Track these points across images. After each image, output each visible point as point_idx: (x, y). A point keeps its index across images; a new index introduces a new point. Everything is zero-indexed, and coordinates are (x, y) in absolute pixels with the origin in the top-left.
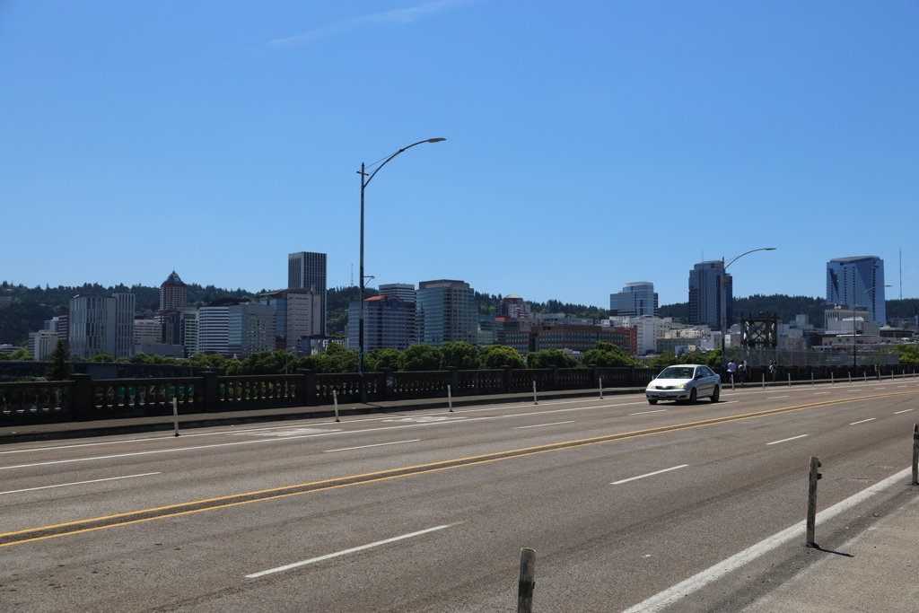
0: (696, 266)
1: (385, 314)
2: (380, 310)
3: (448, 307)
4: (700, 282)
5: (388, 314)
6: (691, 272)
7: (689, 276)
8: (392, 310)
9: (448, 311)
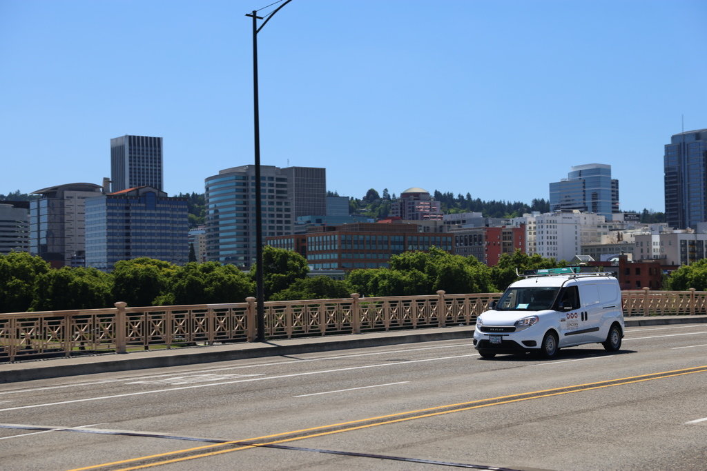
0: (673, 138)
1: (136, 215)
2: (127, 208)
3: (245, 203)
4: (680, 162)
5: (141, 215)
6: (667, 148)
7: (663, 153)
8: (146, 208)
9: (245, 209)
